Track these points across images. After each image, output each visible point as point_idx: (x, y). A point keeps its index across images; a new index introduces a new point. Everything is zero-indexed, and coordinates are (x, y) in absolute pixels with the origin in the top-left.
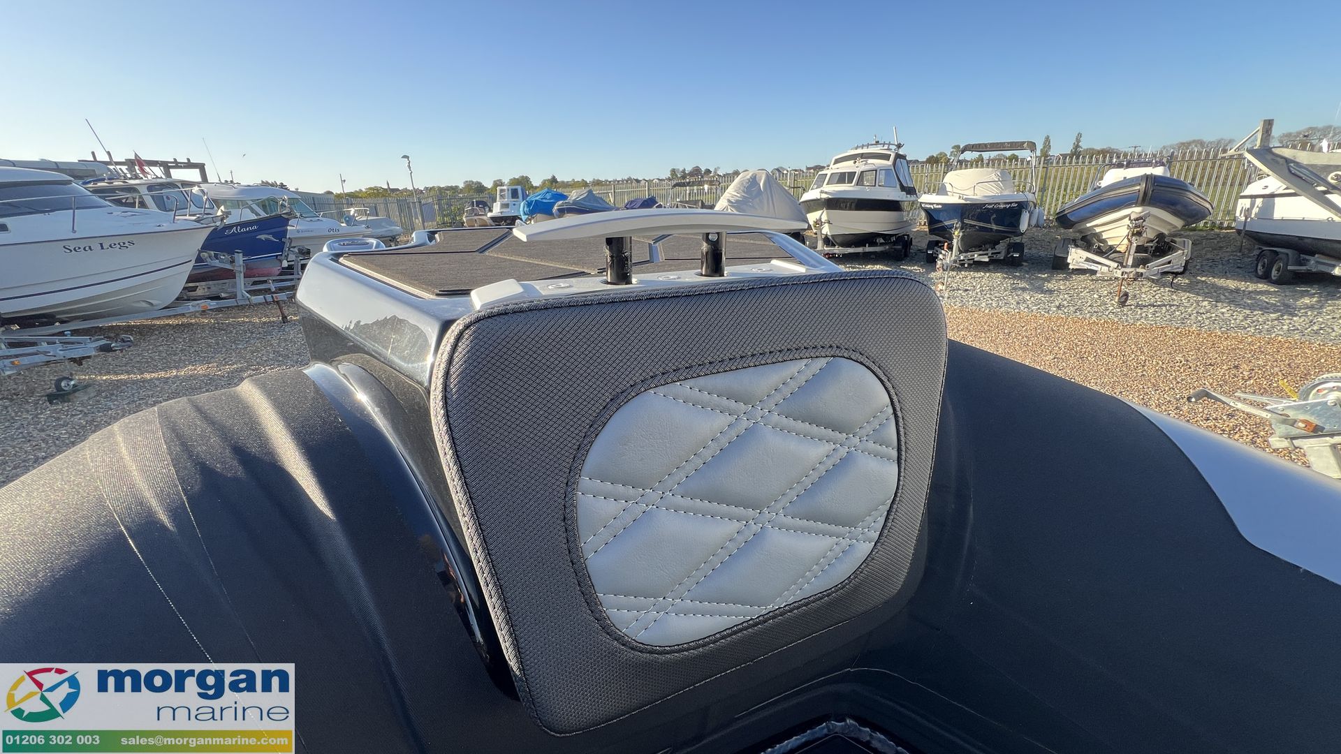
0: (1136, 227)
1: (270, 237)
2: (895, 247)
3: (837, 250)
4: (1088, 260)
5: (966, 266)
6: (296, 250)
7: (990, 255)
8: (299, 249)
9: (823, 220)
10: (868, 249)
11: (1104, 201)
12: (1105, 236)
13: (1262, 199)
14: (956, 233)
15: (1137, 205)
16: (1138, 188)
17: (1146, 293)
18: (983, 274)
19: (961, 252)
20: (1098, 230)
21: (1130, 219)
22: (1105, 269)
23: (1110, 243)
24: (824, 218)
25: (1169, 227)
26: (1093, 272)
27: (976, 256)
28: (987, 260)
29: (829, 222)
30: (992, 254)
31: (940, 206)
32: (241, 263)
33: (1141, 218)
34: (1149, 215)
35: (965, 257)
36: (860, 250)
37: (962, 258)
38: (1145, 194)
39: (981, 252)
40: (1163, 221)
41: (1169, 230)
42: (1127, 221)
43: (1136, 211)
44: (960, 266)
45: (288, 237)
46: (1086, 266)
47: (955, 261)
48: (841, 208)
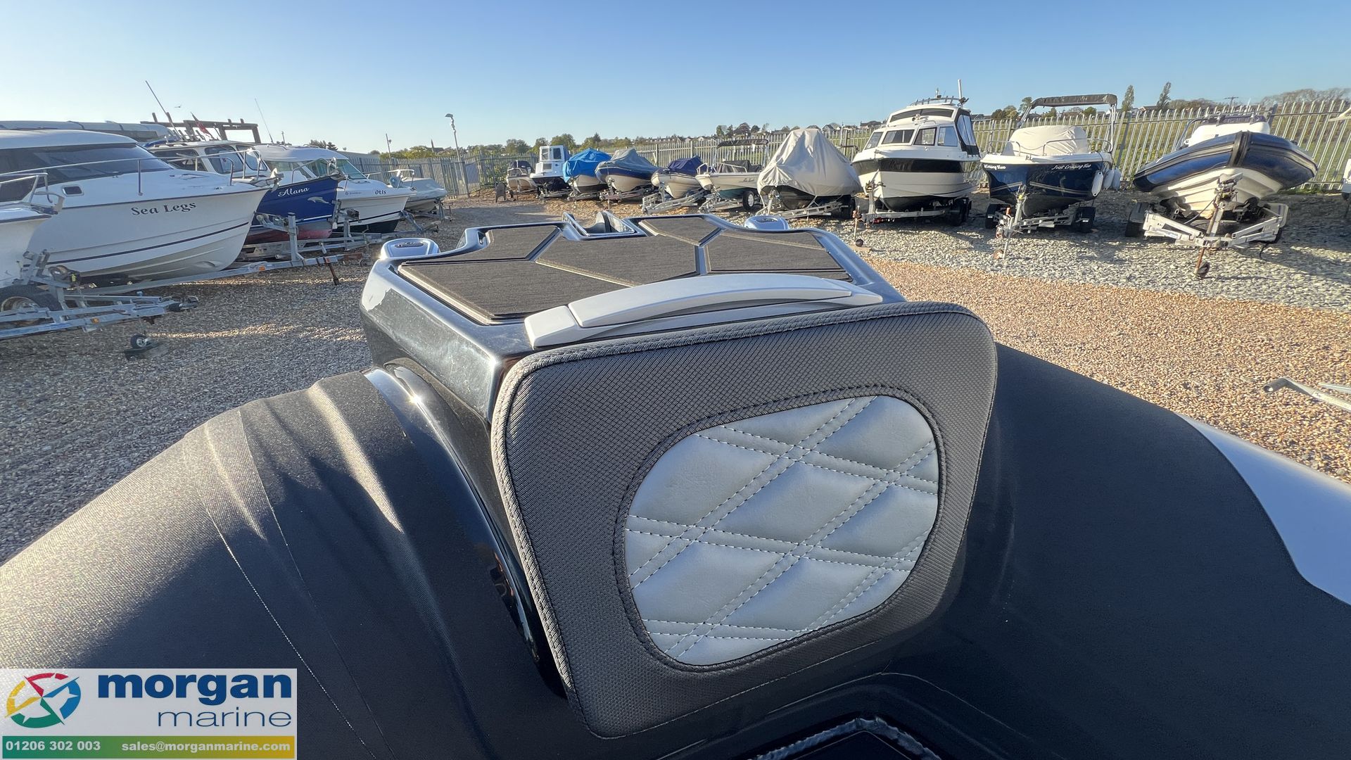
0: (1225, 191)
1: (321, 199)
2: (953, 211)
3: (890, 214)
4: (1166, 227)
5: (1029, 232)
6: (345, 212)
7: (1056, 220)
8: (348, 212)
9: (876, 182)
10: (923, 213)
11: (1190, 162)
12: (1188, 201)
14: (1020, 197)
15: (1228, 165)
16: (1231, 147)
17: (1230, 264)
18: (1047, 241)
19: (1024, 217)
20: (1180, 194)
21: (1219, 182)
22: (1185, 237)
23: (1193, 208)
24: (878, 180)
25: (1263, 191)
26: (1172, 241)
27: (1040, 221)
28: (1053, 226)
29: (882, 185)
30: (1059, 219)
32: (294, 225)
33: (1231, 181)
34: (1241, 177)
35: (1029, 223)
36: (914, 214)
37: (1025, 224)
38: (1239, 153)
39: (1047, 218)
40: (1257, 183)
41: (1263, 194)
42: (1215, 184)
43: (1226, 173)
44: (1022, 233)
45: (337, 199)
46: (1164, 234)
47: (1017, 228)
48: (896, 170)
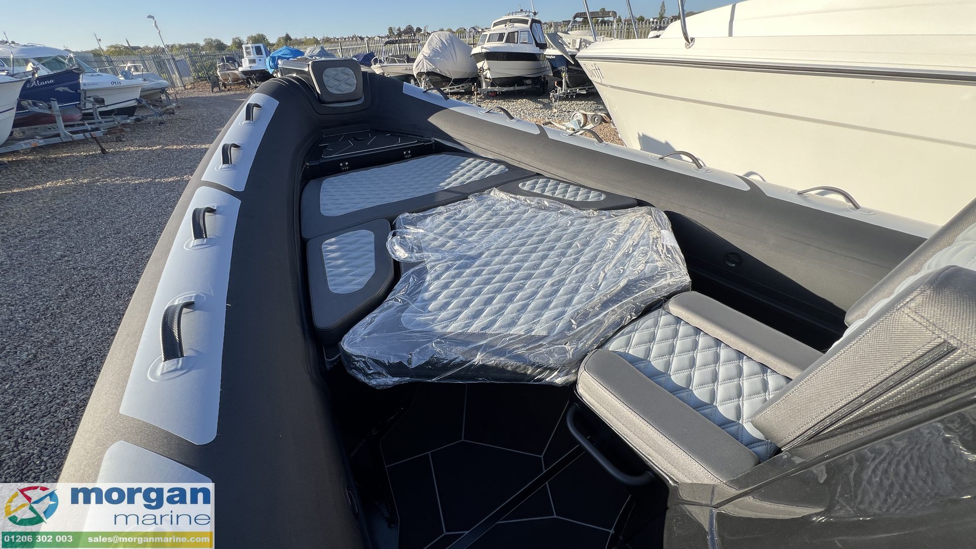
1: (67, 89)
2: (536, 86)
3: (496, 89)
5: (574, 97)
6: (92, 99)
7: (587, 89)
8: (94, 99)
9: (485, 68)
10: (517, 88)
14: (564, 75)
18: (584, 102)
19: (568, 86)
24: (486, 67)
27: (578, 90)
28: (585, 93)
29: (489, 69)
30: (588, 88)
31: (554, 57)
35: (571, 91)
36: (511, 89)
37: (569, 91)
39: (581, 88)
44: (567, 98)
45: (81, 89)
47: (564, 94)
48: (497, 60)
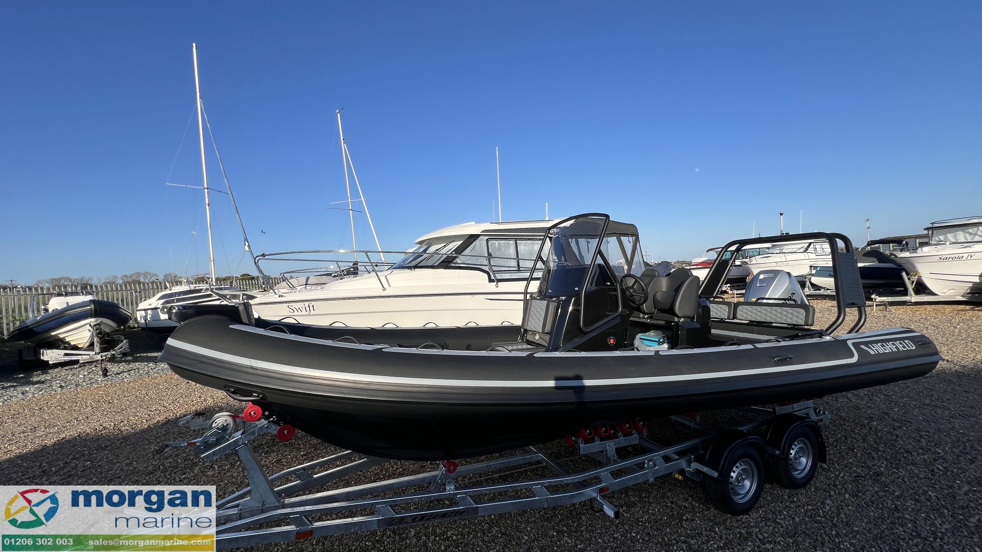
0: (97, 330)
4: (66, 355)
11: (67, 317)
12: (67, 339)
13: (151, 311)
15: (91, 316)
16: (89, 307)
17: (113, 368)
20: (61, 336)
21: (90, 325)
22: (84, 357)
23: (72, 343)
25: (110, 328)
26: (77, 362)
33: (98, 324)
34: (101, 323)
38: (95, 309)
40: (109, 324)
41: (110, 330)
42: (88, 327)
43: (92, 321)
46: (68, 358)
